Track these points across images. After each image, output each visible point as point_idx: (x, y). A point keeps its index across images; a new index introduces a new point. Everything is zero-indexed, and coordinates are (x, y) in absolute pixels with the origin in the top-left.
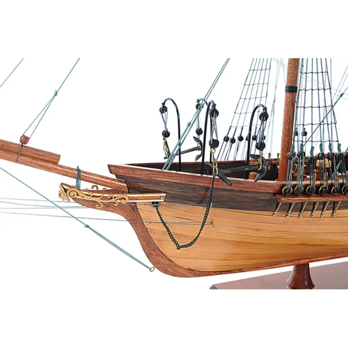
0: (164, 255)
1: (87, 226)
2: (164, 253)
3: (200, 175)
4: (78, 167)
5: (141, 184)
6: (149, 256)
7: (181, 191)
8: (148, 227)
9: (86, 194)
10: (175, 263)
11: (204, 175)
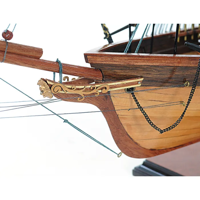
0: (131, 139)
1: (66, 121)
2: (132, 137)
3: (172, 55)
4: (58, 59)
5: (116, 71)
6: (118, 142)
7: (158, 73)
8: (119, 114)
9: (69, 88)
10: (141, 145)
11: (177, 55)
